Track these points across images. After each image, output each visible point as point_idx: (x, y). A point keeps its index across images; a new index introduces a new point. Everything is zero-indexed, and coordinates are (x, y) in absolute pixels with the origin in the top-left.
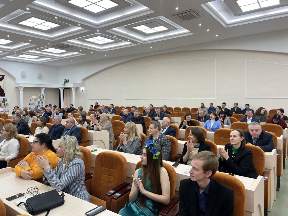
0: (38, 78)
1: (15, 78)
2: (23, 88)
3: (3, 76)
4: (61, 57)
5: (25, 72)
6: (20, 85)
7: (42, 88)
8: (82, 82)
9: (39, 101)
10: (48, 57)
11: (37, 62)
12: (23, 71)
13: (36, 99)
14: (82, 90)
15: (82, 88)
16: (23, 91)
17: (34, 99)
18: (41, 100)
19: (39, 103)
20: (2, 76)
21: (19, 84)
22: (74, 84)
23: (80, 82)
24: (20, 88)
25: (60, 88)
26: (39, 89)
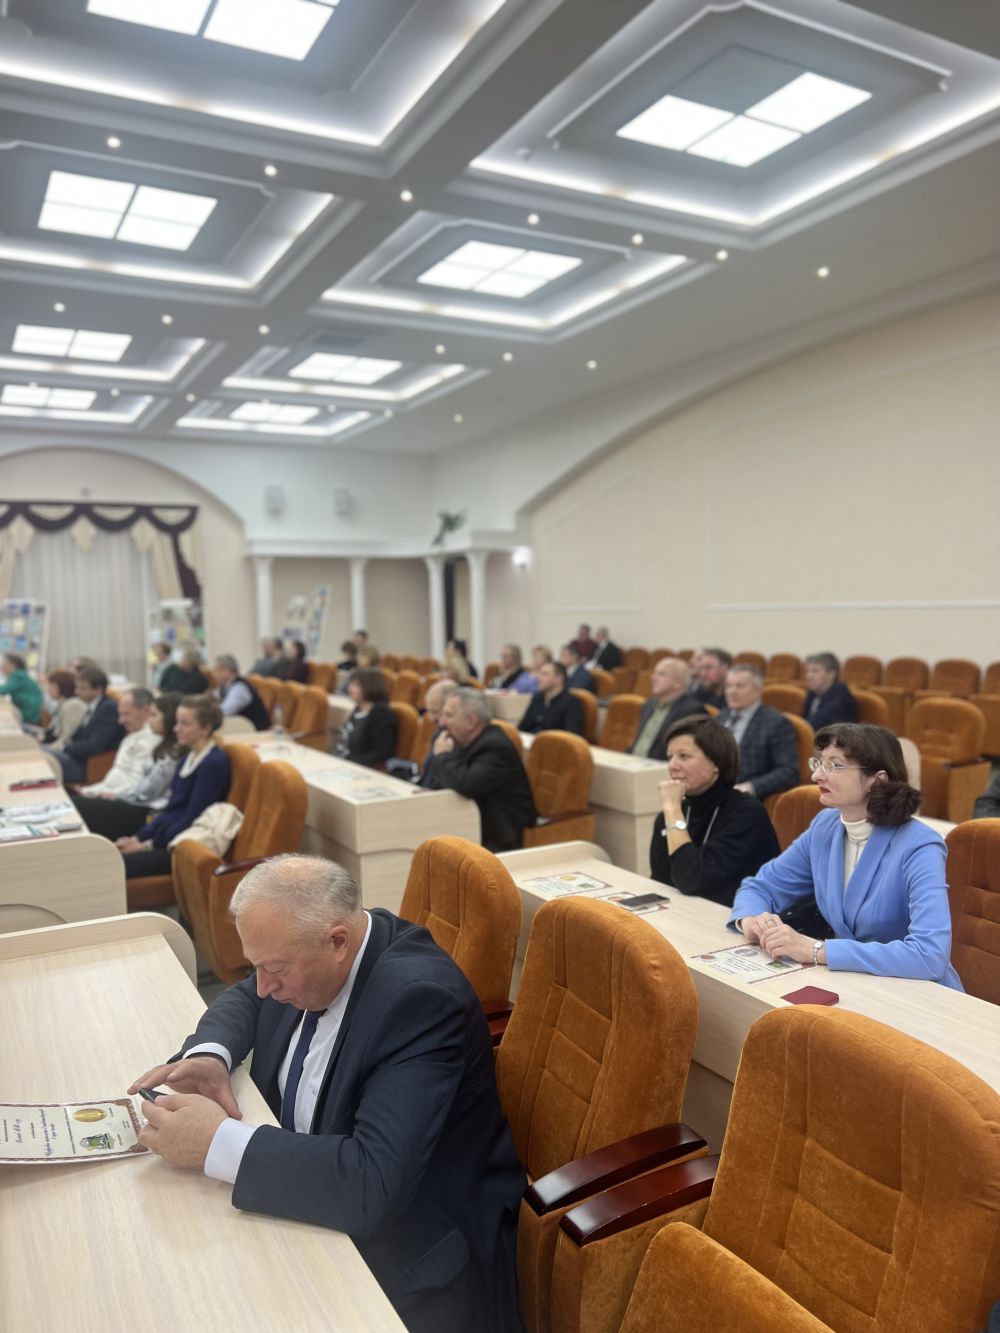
0: (338, 512)
2: (271, 560)
3: (193, 511)
5: (282, 488)
6: (258, 550)
7: (351, 558)
8: (517, 524)
11: (327, 438)
12: (271, 483)
14: (523, 566)
15: (521, 556)
20: (188, 513)
22: (476, 535)
24: (258, 560)
25: (429, 556)
26: (337, 566)
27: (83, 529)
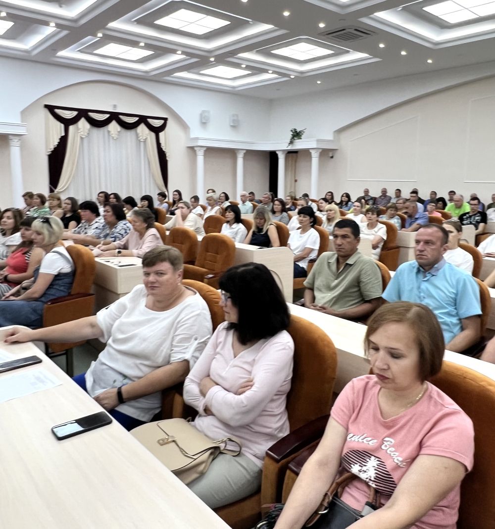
0: (232, 126)
2: (205, 149)
3: (165, 120)
4: (302, 73)
5: (209, 112)
6: (201, 143)
7: (238, 149)
8: (334, 137)
10: (274, 72)
11: (234, 87)
12: (203, 109)
14: (332, 157)
16: (203, 157)
20: (162, 122)
21: (197, 139)
22: (318, 141)
23: (329, 137)
24: (199, 148)
25: (279, 151)
26: (231, 153)
27: (114, 126)
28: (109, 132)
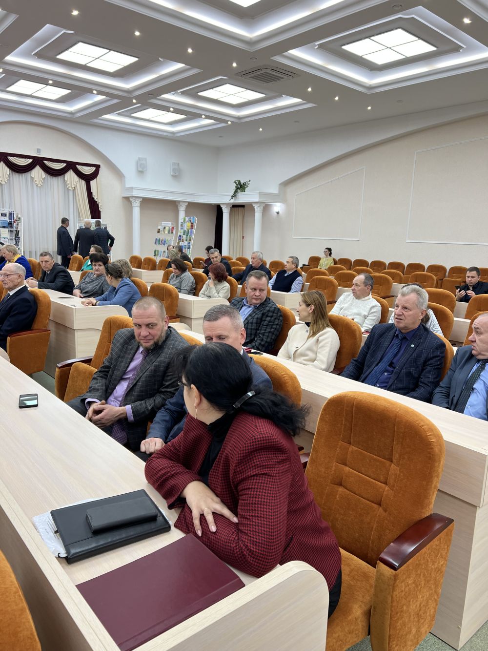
0: (173, 176)
1: (124, 174)
2: (141, 200)
3: (98, 167)
4: (239, 118)
5: (146, 160)
6: (135, 193)
7: (179, 202)
9: (179, 234)
10: (207, 117)
13: (172, 230)
14: (278, 213)
15: (277, 207)
16: (139, 208)
17: (167, 229)
18: (184, 232)
19: (180, 239)
20: (94, 169)
21: (131, 189)
22: (261, 194)
23: (274, 190)
25: (223, 204)
26: (173, 205)
27: (37, 172)
28: (32, 178)
